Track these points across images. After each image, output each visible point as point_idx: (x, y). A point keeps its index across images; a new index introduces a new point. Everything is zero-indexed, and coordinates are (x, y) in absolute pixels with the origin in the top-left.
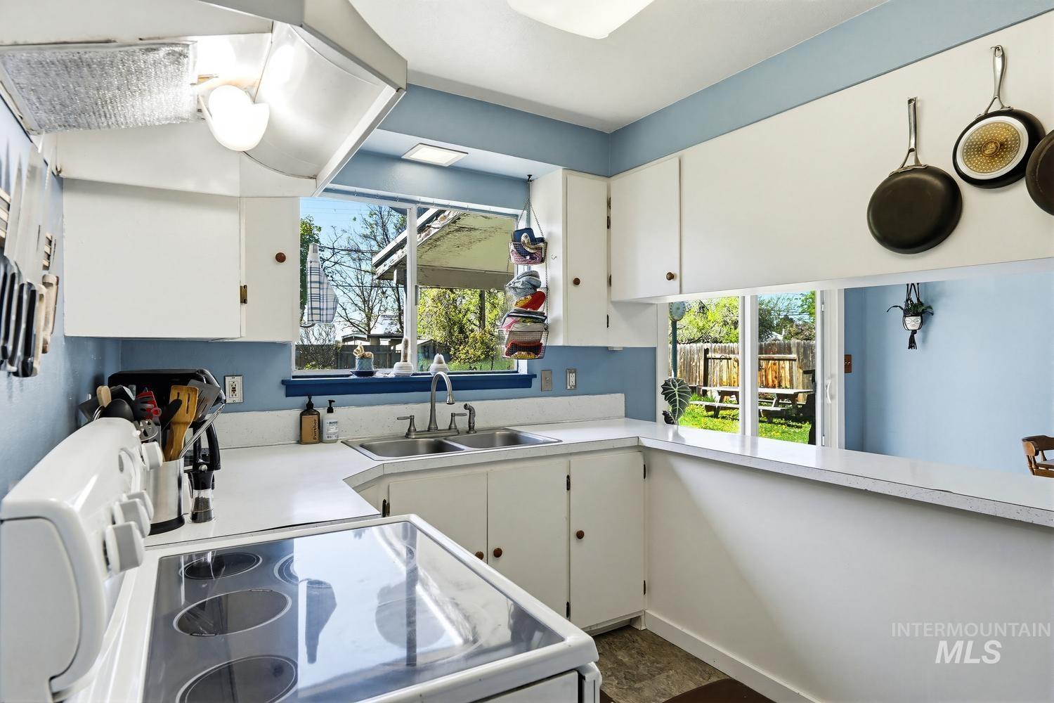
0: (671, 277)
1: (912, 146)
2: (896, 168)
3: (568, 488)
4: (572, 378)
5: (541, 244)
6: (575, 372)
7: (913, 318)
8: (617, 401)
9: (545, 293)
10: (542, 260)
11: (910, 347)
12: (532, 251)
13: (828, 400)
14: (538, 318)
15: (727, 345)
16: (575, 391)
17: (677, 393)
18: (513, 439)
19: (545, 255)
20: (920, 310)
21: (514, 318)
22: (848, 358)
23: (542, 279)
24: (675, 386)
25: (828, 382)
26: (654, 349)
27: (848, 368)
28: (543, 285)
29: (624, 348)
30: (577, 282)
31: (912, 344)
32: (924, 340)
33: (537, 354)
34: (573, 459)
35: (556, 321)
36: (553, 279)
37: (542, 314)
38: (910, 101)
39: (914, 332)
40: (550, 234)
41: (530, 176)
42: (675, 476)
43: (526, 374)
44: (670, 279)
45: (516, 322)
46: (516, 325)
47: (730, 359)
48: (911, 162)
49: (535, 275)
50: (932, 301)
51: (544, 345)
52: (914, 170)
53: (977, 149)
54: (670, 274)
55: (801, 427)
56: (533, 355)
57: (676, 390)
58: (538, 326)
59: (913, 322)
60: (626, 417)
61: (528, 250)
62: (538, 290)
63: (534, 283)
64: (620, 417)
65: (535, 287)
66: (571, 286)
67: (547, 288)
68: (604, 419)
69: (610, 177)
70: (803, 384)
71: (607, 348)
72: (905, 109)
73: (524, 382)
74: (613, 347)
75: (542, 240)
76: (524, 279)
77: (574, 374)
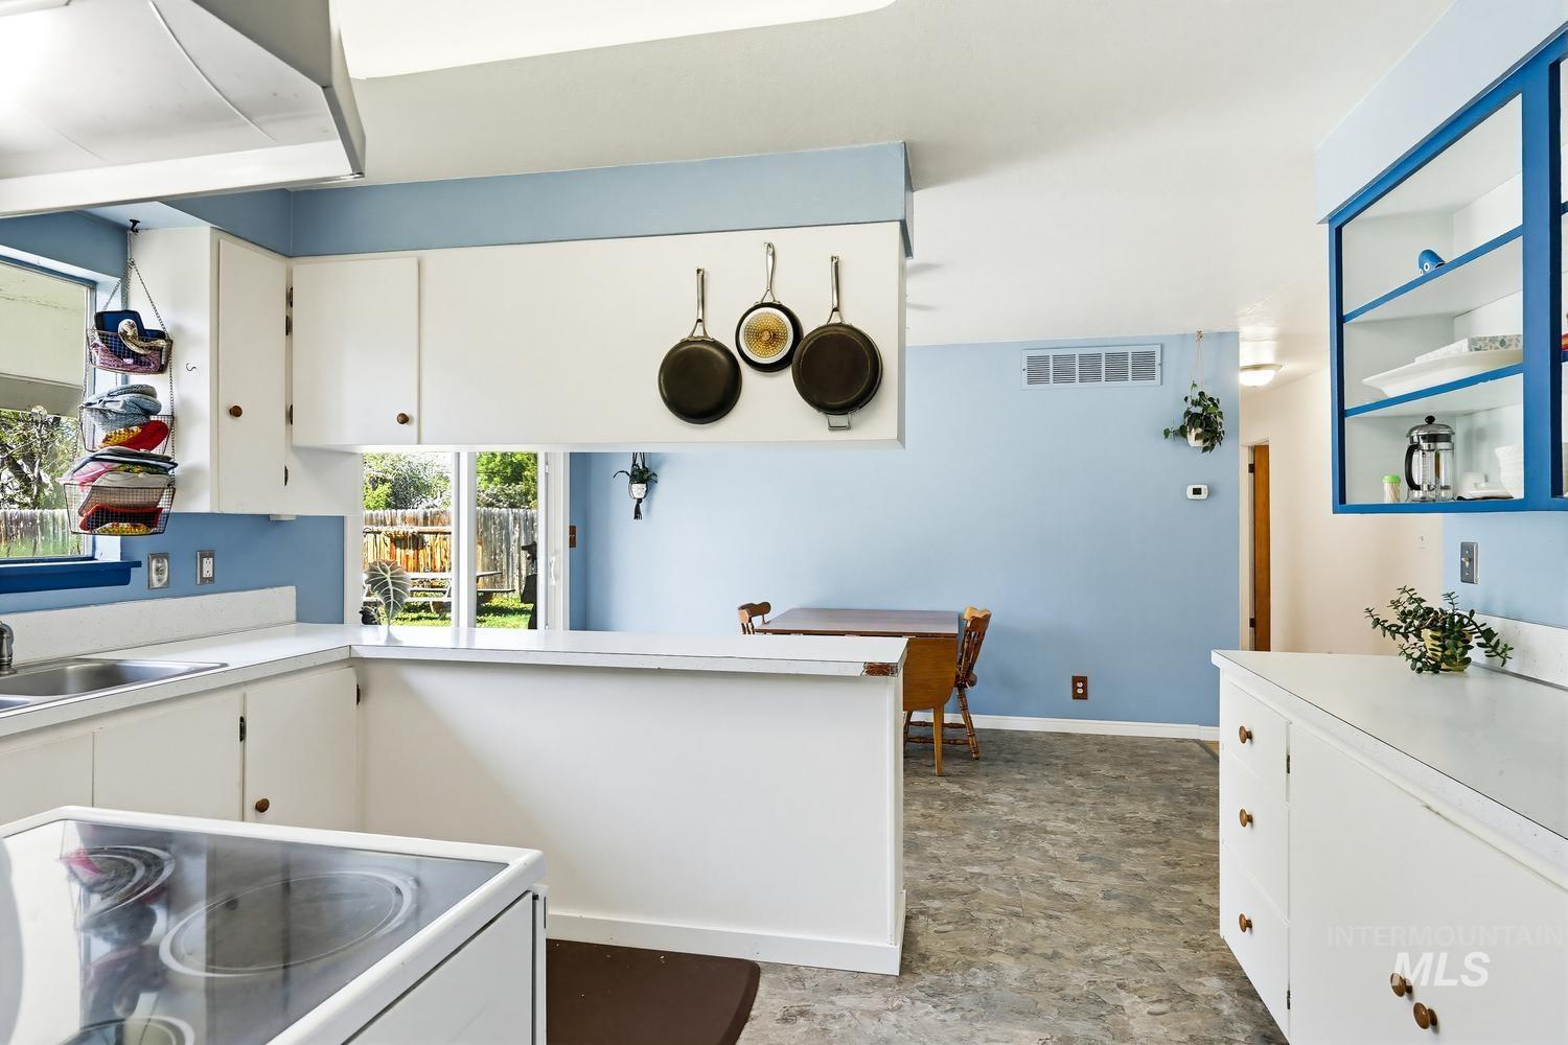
0: (404, 419)
1: (700, 317)
2: (686, 336)
3: (242, 738)
4: (208, 565)
5: (162, 343)
6: (211, 555)
7: (639, 485)
8: (284, 599)
9: (169, 426)
10: (161, 369)
11: (636, 517)
12: (142, 352)
13: (553, 582)
14: (159, 466)
15: (374, 513)
16: (207, 586)
17: (390, 581)
18: (109, 676)
19: (167, 363)
20: (646, 476)
21: (106, 464)
22: (572, 530)
23: (163, 398)
24: (386, 572)
25: (553, 559)
26: (342, 519)
27: (572, 543)
28: (165, 410)
29: (298, 517)
30: (236, 412)
31: (637, 514)
32: (648, 510)
33: (151, 527)
34: (251, 691)
35: (194, 472)
36: (185, 403)
37: (167, 459)
38: (698, 271)
39: (640, 501)
40: (178, 328)
41: (135, 222)
42: (408, 691)
43: (119, 560)
44: (403, 423)
45: (112, 471)
46: (110, 476)
47: (379, 533)
48: (699, 333)
49: (148, 392)
50: (658, 467)
51: (165, 510)
52: (703, 342)
53: (755, 335)
54: (403, 415)
55: (485, 621)
56: (143, 528)
57: (388, 576)
58: (158, 480)
59: (638, 490)
60: (299, 620)
61: (133, 348)
62: (153, 418)
63: (147, 406)
64: (292, 623)
65: (148, 413)
66: (227, 419)
67: (172, 417)
68: (262, 628)
69: (290, 257)
70: (483, 565)
71: (267, 517)
72: (694, 279)
73: (116, 575)
74: (278, 516)
75: (161, 335)
76: (127, 397)
77: (211, 559)
